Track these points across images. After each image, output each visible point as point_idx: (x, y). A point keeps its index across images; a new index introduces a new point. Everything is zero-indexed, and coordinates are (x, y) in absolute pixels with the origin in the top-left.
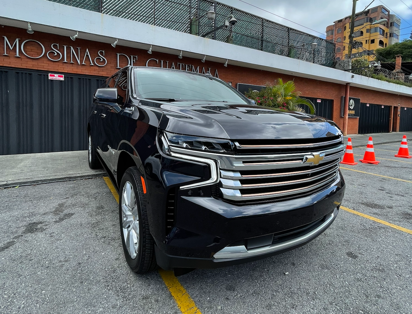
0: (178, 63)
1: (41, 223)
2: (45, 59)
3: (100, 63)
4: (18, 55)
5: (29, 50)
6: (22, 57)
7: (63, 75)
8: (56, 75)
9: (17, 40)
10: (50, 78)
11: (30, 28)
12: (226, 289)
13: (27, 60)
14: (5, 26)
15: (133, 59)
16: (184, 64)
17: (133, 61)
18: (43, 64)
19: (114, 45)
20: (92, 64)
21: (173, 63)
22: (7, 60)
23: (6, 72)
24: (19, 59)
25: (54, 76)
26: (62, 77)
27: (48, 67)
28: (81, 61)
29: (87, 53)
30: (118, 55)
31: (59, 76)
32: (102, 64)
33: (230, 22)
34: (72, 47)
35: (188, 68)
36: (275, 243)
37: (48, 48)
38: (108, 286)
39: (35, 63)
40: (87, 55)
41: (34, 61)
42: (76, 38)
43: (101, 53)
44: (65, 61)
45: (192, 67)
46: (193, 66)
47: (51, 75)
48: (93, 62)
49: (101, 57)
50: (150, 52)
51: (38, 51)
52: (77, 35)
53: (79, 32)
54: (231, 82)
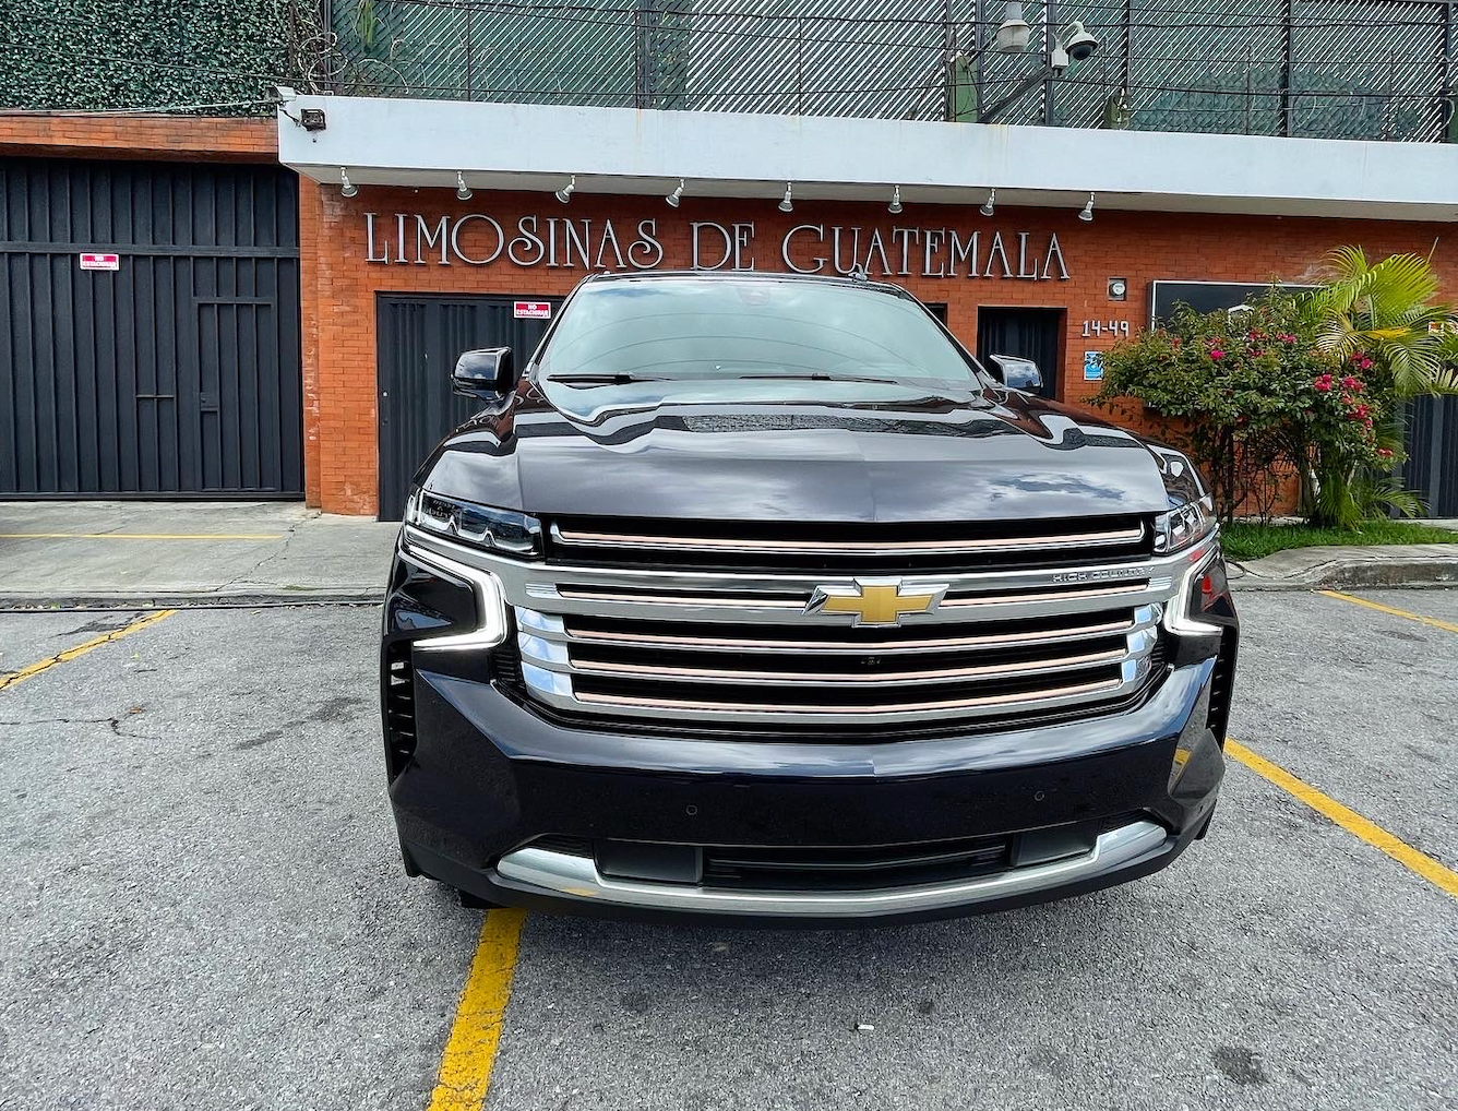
0: (895, 230)
1: (358, 701)
2: (504, 265)
3: (645, 260)
4: (444, 261)
5: (469, 244)
6: (455, 264)
7: (549, 304)
8: (532, 305)
9: (444, 220)
10: (517, 313)
11: (463, 186)
12: (623, 1001)
13: (466, 270)
14: (420, 188)
15: (741, 235)
16: (917, 232)
17: (741, 242)
18: (500, 278)
19: (673, 200)
20: (623, 265)
21: (877, 232)
22: (423, 275)
23: (423, 306)
24: (448, 271)
25: (526, 307)
26: (545, 308)
27: (514, 286)
28: (592, 260)
29: (608, 233)
30: (696, 226)
31: (539, 308)
32: (650, 260)
33: (1068, 52)
34: (568, 222)
35: (932, 241)
36: (711, 882)
37: (511, 232)
38: (361, 888)
39: (482, 275)
40: (609, 240)
41: (481, 270)
42: (572, 194)
43: (647, 229)
44: (552, 263)
45: (949, 236)
46: (954, 233)
47: (519, 307)
48: (625, 257)
49: (645, 240)
50: (786, 206)
51: (490, 244)
52: (571, 187)
53: (577, 175)
54: (1125, 279)
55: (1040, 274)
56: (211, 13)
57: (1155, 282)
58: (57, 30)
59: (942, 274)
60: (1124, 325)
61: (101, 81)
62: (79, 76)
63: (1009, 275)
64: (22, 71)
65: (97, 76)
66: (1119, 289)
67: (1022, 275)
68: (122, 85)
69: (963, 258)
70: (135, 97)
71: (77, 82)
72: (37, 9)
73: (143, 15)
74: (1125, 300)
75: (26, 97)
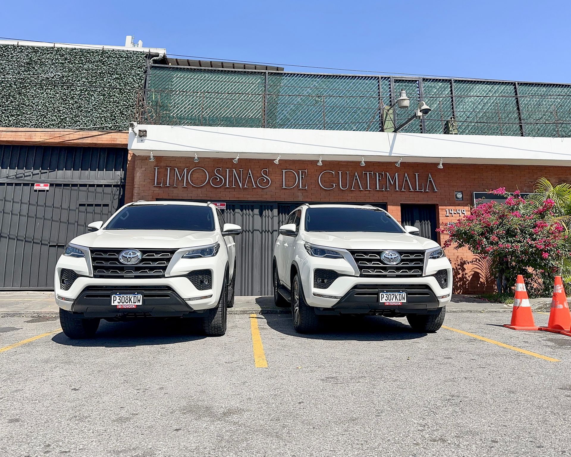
0: (364, 173)
2: (208, 187)
3: (264, 185)
4: (185, 186)
5: (195, 179)
6: (189, 187)
7: (225, 203)
9: (186, 169)
11: (196, 157)
13: (193, 189)
15: (302, 175)
16: (372, 173)
17: (302, 177)
18: (206, 193)
19: (277, 162)
20: (255, 187)
21: (356, 173)
22: (176, 191)
24: (186, 189)
26: (224, 205)
27: (211, 196)
28: (243, 185)
29: (250, 174)
30: (284, 171)
34: (234, 170)
35: (379, 177)
37: (211, 174)
39: (199, 191)
40: (250, 177)
41: (198, 189)
42: (239, 159)
43: (265, 173)
44: (227, 186)
45: (386, 175)
46: (388, 173)
48: (256, 183)
49: (264, 177)
50: (320, 163)
51: (203, 179)
52: (238, 157)
53: (241, 153)
54: (462, 192)
55: (425, 190)
56: (102, 93)
57: (474, 193)
58: (44, 100)
59: (384, 189)
60: (464, 211)
61: (57, 118)
62: (49, 116)
63: (412, 190)
64: (28, 115)
65: (55, 116)
66: (460, 196)
67: (418, 190)
68: (64, 119)
69: (392, 183)
70: (68, 123)
71: (47, 118)
72: (38, 93)
73: (76, 94)
74: (463, 200)
75: (28, 124)
